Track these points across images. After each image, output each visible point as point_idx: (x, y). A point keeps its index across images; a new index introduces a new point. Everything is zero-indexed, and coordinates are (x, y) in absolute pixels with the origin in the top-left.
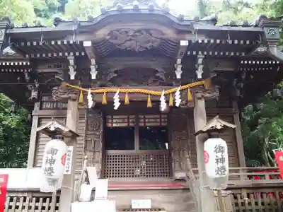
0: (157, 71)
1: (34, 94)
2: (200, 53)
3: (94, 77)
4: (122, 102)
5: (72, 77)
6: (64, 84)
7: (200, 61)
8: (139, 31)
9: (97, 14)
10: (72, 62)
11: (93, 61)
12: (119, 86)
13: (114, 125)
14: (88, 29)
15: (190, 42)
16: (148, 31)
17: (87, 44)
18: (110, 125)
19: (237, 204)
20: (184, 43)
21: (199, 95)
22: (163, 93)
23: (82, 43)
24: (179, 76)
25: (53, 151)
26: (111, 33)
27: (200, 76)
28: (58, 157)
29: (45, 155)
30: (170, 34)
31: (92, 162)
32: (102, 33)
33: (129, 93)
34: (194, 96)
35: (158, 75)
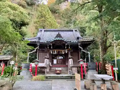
3: (52, 48)
5: (48, 48)
13: (54, 54)
17: (51, 44)
20: (66, 44)
21: (69, 51)
22: (63, 51)
24: (66, 48)
26: (55, 43)
33: (58, 51)
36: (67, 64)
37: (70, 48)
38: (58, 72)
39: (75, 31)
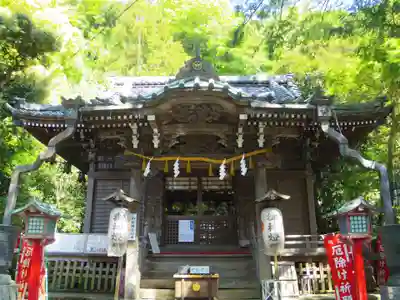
0: (219, 138)
1: (91, 156)
2: (260, 123)
3: (156, 146)
5: (135, 146)
6: (127, 153)
7: (261, 130)
8: (200, 105)
9: (160, 92)
10: (135, 131)
11: (156, 130)
12: (180, 154)
13: (175, 188)
14: (154, 103)
15: (249, 116)
16: (208, 105)
17: (151, 118)
18: (170, 188)
20: (243, 117)
21: (260, 164)
22: (224, 162)
23: (146, 117)
24: (240, 145)
26: (173, 108)
27: (261, 145)
30: (229, 107)
32: (165, 107)
33: (191, 162)
34: (255, 165)
35: (219, 142)
36: (244, 243)
37: (265, 144)
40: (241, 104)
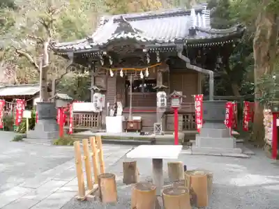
0: (140, 58)
3: (111, 63)
4: (124, 74)
5: (103, 64)
7: (158, 54)
8: (125, 46)
9: (106, 42)
12: (123, 67)
14: (105, 47)
16: (129, 46)
17: (105, 53)
19: (184, 121)
20: (145, 50)
21: (158, 70)
22: (142, 70)
24: (149, 62)
25: (96, 97)
26: (113, 48)
27: (158, 61)
28: (98, 100)
29: (94, 99)
30: (138, 46)
31: (118, 99)
32: (110, 48)
33: (127, 70)
34: (156, 71)
35: (141, 60)
37: (161, 61)
38: (132, 125)
39: (197, 12)
40: (143, 45)
